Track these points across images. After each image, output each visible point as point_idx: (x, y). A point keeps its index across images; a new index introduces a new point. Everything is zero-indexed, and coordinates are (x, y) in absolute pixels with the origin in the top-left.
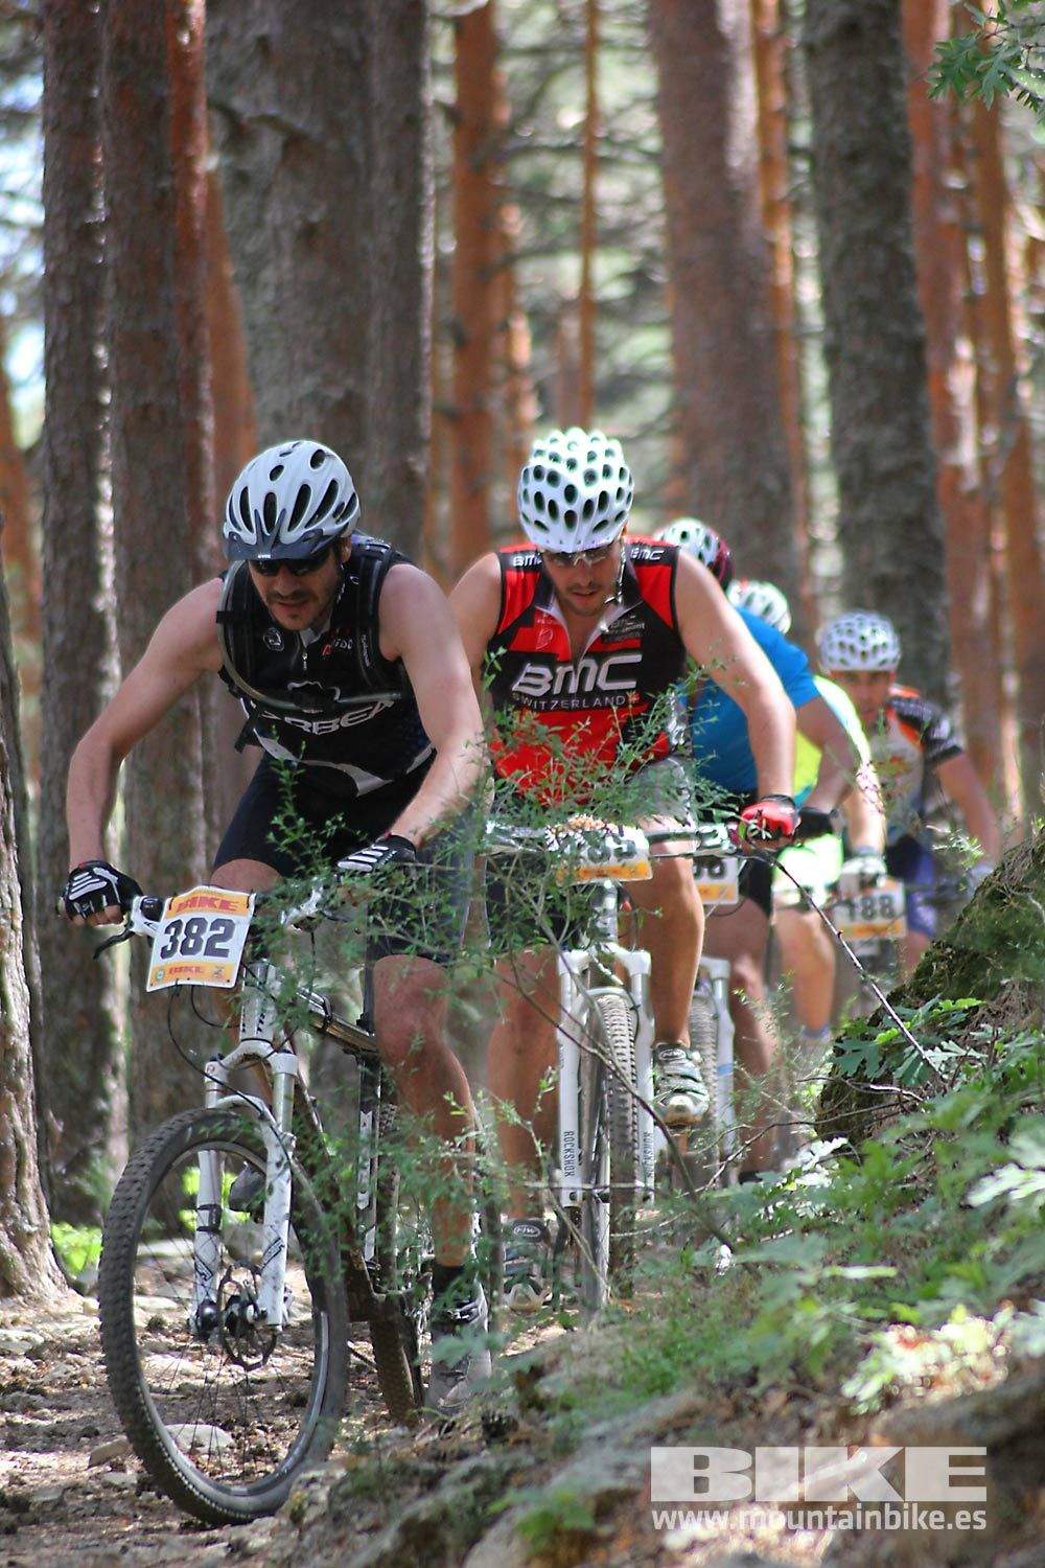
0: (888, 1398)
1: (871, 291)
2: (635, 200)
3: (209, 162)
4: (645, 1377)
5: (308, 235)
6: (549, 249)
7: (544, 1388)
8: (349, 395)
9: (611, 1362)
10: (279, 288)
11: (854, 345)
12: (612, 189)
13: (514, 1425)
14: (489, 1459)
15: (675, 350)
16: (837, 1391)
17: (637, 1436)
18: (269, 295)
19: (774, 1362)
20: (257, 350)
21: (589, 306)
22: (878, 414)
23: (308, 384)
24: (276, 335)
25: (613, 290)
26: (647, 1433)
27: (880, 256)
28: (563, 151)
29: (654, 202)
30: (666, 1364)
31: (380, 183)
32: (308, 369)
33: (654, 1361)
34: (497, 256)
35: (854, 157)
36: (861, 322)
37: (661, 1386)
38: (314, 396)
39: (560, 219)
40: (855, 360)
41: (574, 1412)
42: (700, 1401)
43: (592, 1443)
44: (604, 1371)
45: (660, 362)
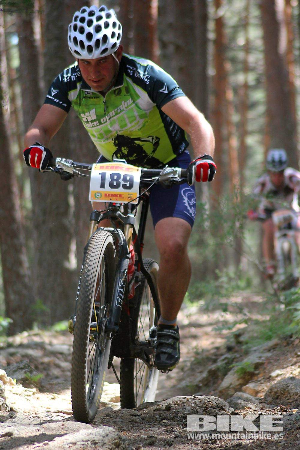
2: (256, 61)
3: (158, 52)
4: (265, 336)
5: (181, 69)
7: (242, 339)
9: (257, 333)
12: (251, 59)
13: (234, 348)
14: (229, 355)
19: (296, 332)
25: (252, 83)
26: (266, 350)
28: (240, 50)
29: (262, 63)
31: (198, 57)
33: (268, 332)
37: (269, 338)
39: (239, 66)
41: (249, 344)
42: (279, 342)
43: (253, 352)
44: (255, 335)
45: (263, 99)
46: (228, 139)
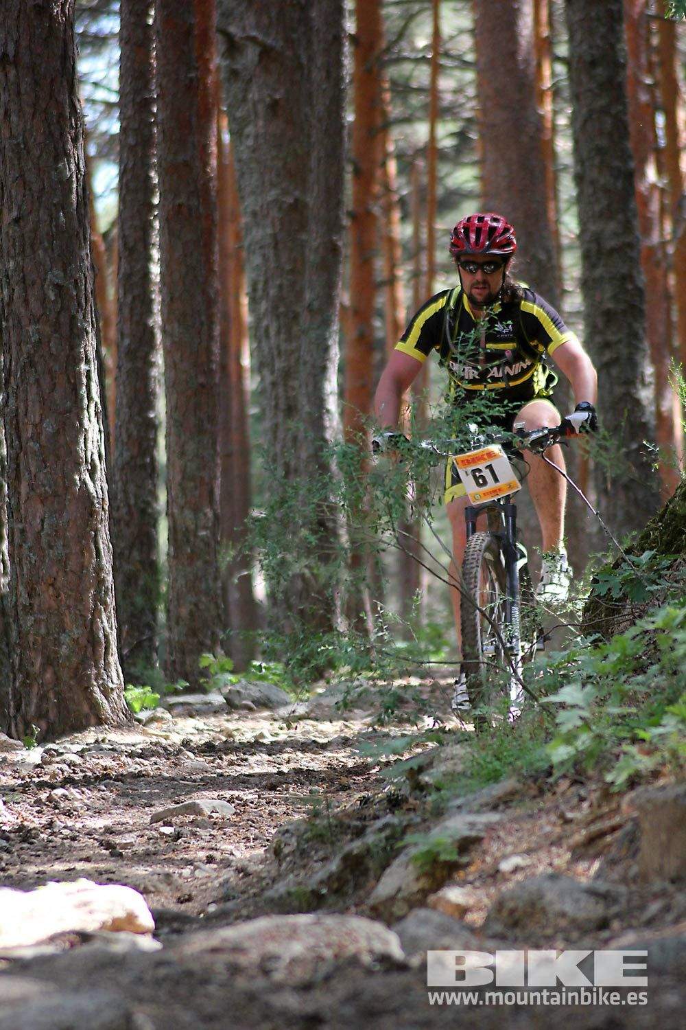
0: (632, 783)
1: (603, 142)
2: (458, 91)
3: (217, 62)
4: (485, 772)
6: (409, 119)
7: (425, 778)
8: (296, 200)
9: (464, 763)
10: (256, 137)
11: (594, 174)
12: (447, 83)
13: (405, 800)
14: (393, 819)
16: (601, 779)
17: (481, 806)
18: (250, 142)
20: (243, 174)
21: (432, 151)
22: (607, 214)
23: (273, 194)
24: (253, 165)
25: (447, 143)
26: (487, 805)
27: (608, 122)
28: (417, 61)
29: (471, 91)
30: (497, 764)
31: (317, 75)
32: (273, 185)
33: (491, 763)
34: (379, 122)
35: (593, 64)
36: (597, 161)
37: (495, 777)
38: (276, 201)
39: (416, 100)
40: (592, 183)
41: (442, 792)
42: (519, 786)
43: (455, 810)
44: (460, 768)
45: (473, 185)
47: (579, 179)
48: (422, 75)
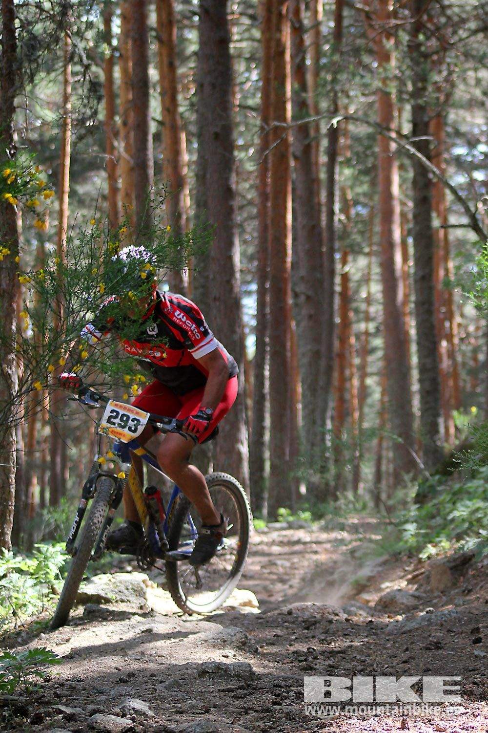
0: (429, 558)
1: (427, 331)
2: (377, 312)
3: (290, 301)
5: (310, 317)
6: (358, 321)
7: (357, 554)
8: (318, 349)
10: (305, 327)
11: (423, 342)
12: (372, 310)
15: (386, 343)
16: (417, 556)
18: (303, 328)
19: (405, 550)
20: (300, 340)
21: (367, 333)
22: (428, 356)
23: (309, 347)
24: (303, 337)
25: (372, 331)
27: (428, 324)
28: (362, 302)
29: (381, 313)
31: (325, 306)
32: (310, 344)
34: (348, 323)
35: (424, 303)
36: (425, 338)
37: (381, 555)
38: (310, 349)
39: (362, 316)
40: (424, 345)
42: (389, 558)
44: (368, 551)
45: (381, 345)
46: (350, 379)
47: (419, 344)
48: (363, 306)
